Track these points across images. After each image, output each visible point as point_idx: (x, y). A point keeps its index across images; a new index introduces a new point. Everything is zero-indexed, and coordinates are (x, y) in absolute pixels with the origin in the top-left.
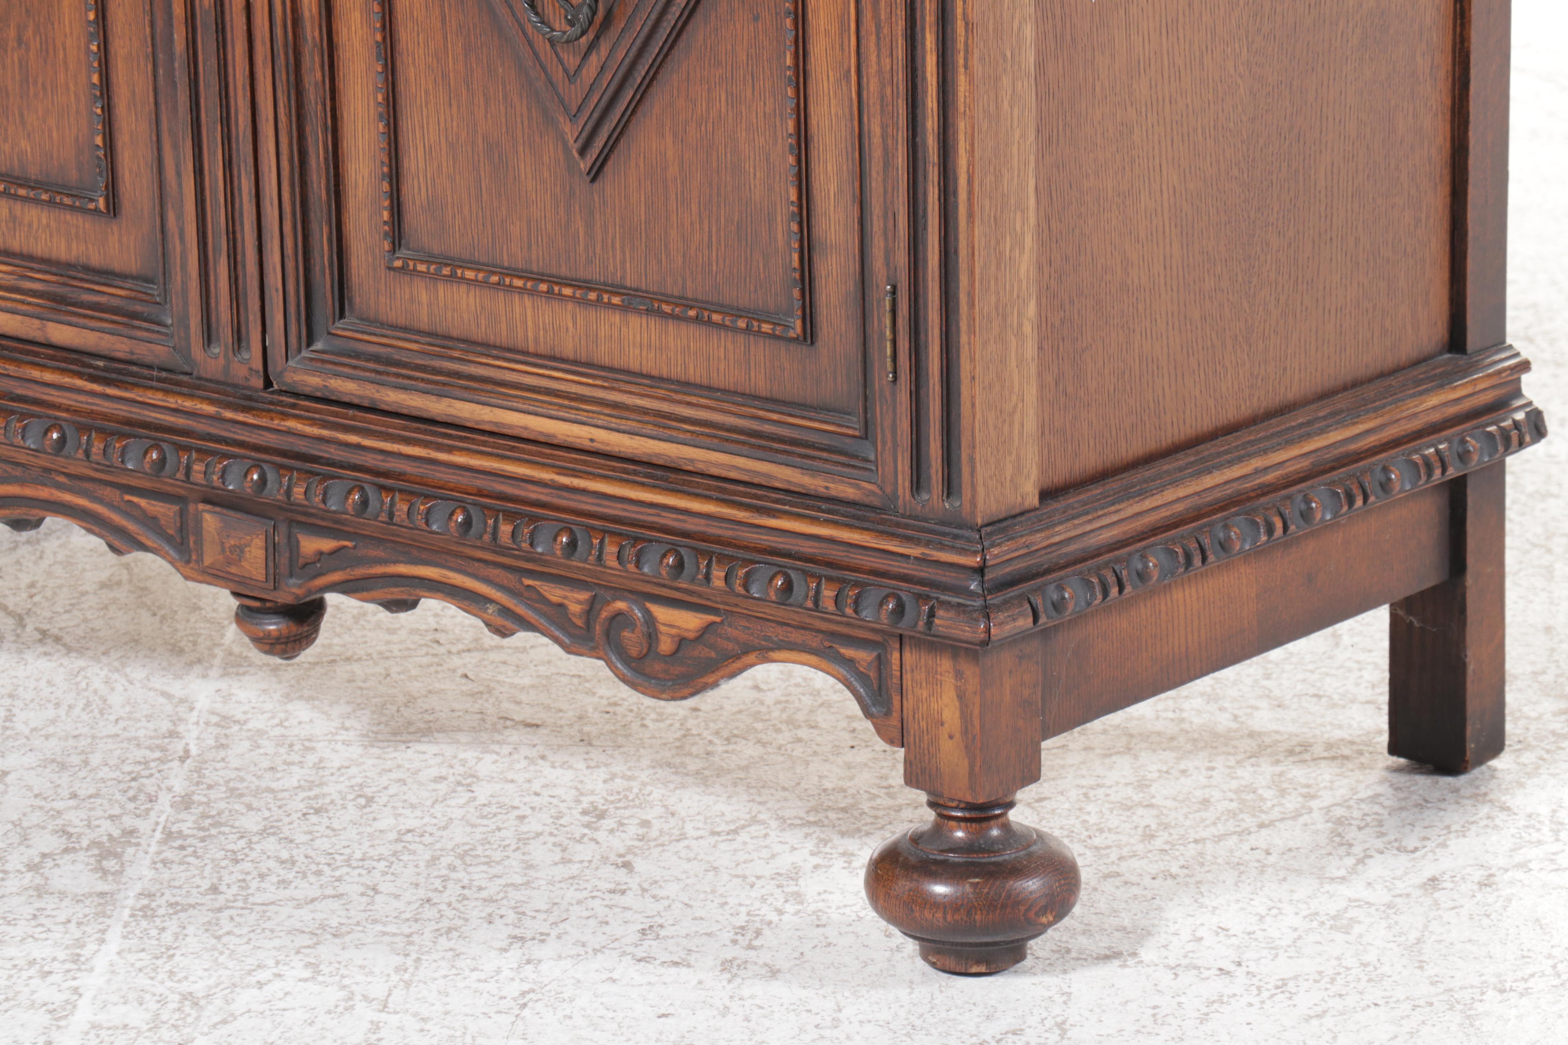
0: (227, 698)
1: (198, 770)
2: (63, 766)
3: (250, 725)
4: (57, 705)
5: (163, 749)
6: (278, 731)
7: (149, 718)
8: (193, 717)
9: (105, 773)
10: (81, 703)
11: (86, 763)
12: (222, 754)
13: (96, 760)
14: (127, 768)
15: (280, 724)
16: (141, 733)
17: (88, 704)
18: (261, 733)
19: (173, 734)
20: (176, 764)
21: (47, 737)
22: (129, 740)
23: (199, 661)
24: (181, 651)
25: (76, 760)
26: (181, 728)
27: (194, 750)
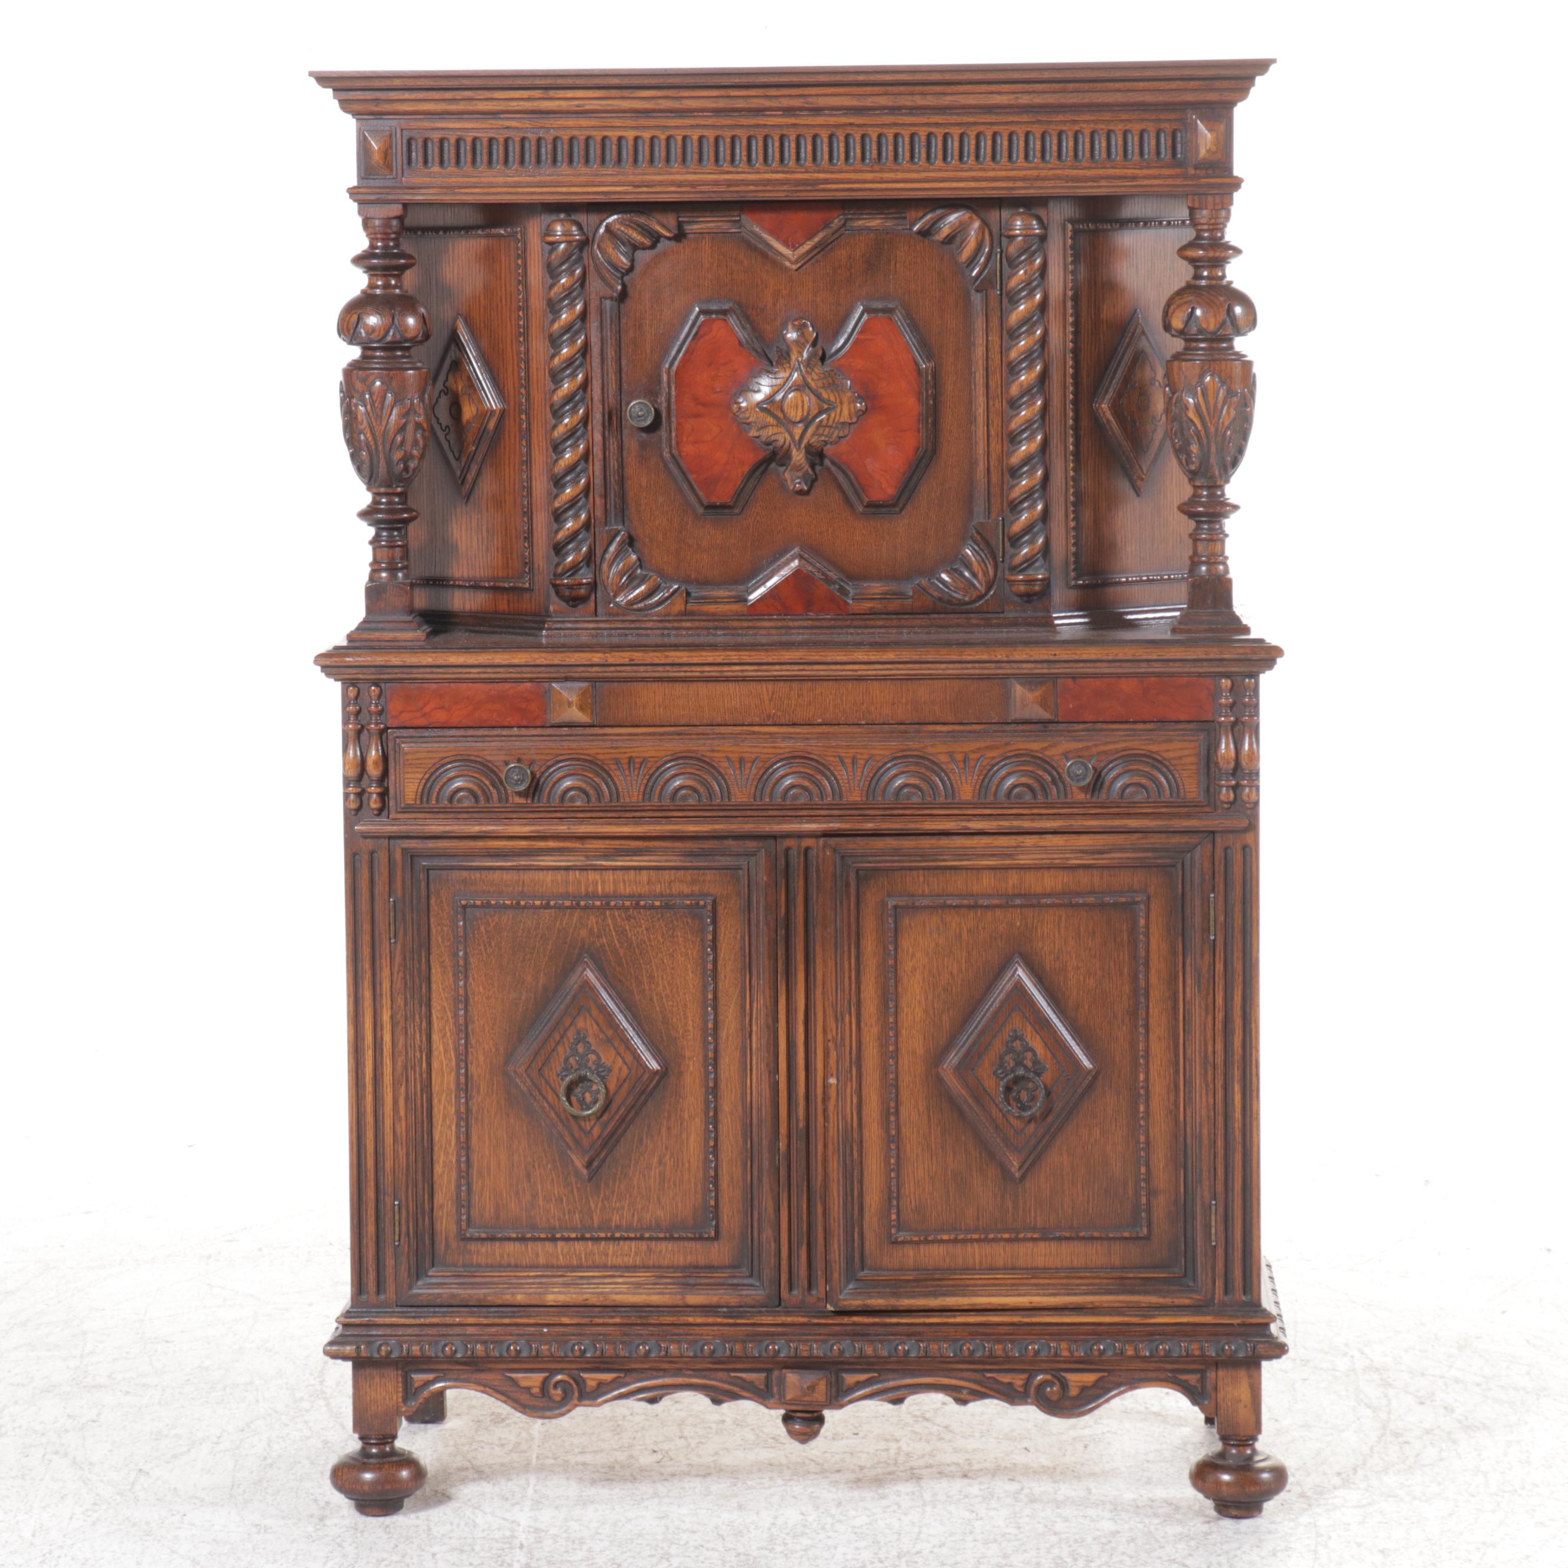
0: (536, 1520)
1: (530, 1552)
2: (462, 1551)
3: (551, 1532)
4: (451, 1524)
5: (510, 1543)
6: (565, 1535)
7: (499, 1529)
8: (521, 1529)
9: (482, 1554)
10: (463, 1523)
11: (473, 1550)
12: (539, 1545)
13: (477, 1548)
14: (494, 1552)
15: (565, 1532)
16: (497, 1536)
17: (466, 1524)
18: (557, 1536)
19: (513, 1537)
20: (518, 1550)
21: (450, 1538)
22: (492, 1539)
23: (517, 1504)
24: (507, 1499)
25: (467, 1548)
26: (516, 1534)
27: (525, 1543)
